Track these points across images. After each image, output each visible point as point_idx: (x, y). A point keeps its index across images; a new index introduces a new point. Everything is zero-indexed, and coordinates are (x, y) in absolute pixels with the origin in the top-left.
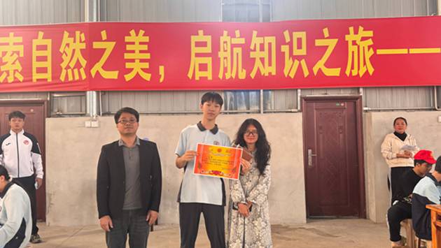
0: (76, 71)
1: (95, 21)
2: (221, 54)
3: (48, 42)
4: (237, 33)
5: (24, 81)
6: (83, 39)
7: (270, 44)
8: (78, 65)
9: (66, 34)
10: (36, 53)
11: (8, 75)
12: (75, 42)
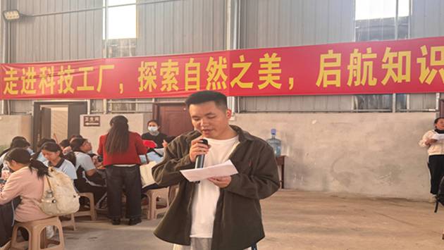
0: (219, 84)
1: (235, 48)
2: (350, 67)
3: (198, 65)
4: (369, 50)
5: (179, 90)
6: (225, 61)
7: (404, 58)
8: (221, 79)
9: (211, 59)
10: (187, 72)
11: (167, 87)
12: (218, 64)
